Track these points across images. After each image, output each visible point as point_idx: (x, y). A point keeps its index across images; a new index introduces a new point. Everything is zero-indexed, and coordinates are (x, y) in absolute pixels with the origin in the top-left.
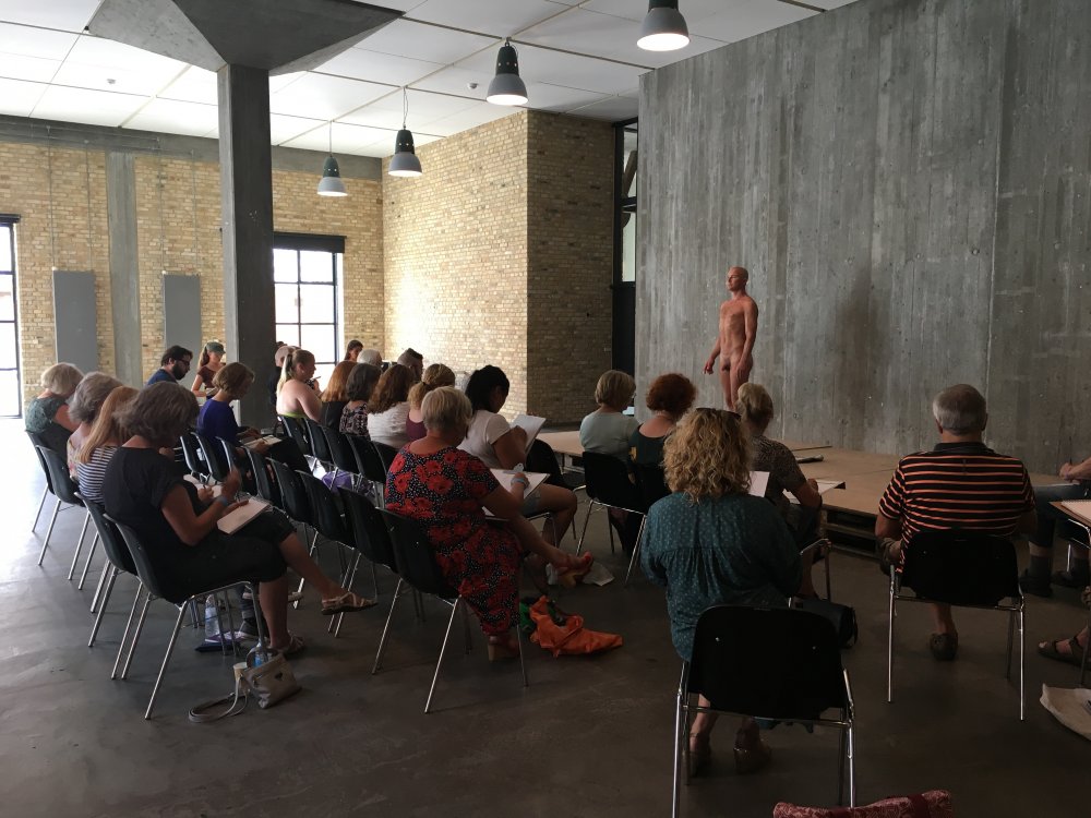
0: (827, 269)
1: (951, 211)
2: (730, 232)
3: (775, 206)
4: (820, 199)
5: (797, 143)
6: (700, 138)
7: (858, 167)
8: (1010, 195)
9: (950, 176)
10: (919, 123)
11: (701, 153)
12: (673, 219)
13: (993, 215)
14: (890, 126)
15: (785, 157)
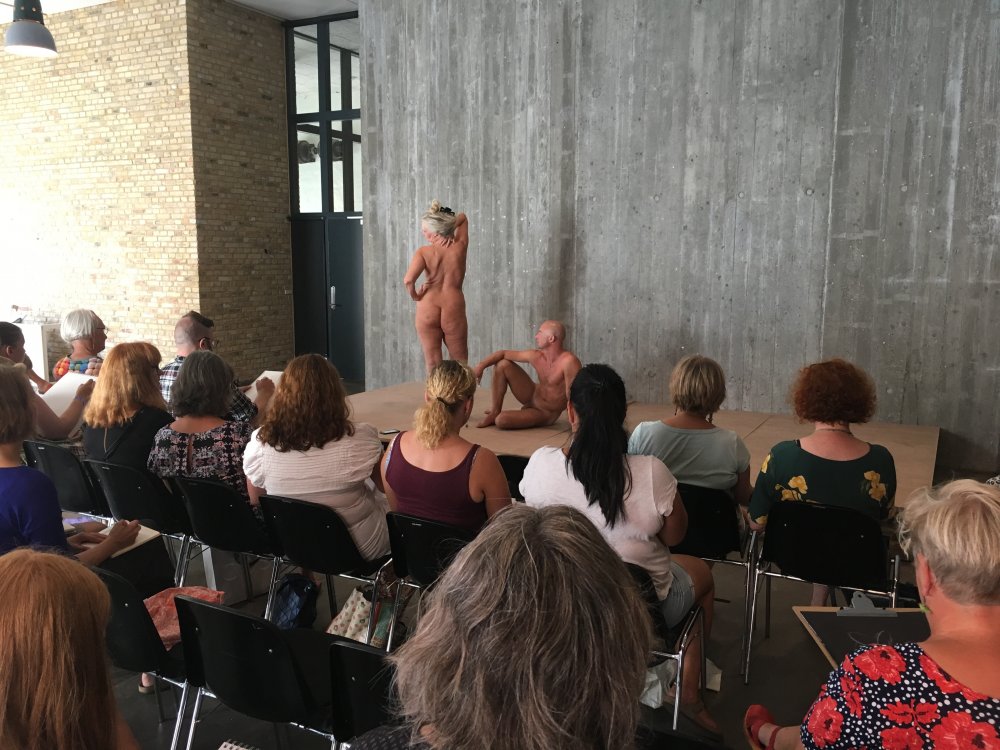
0: (628, 205)
1: (780, 147)
2: (497, 159)
3: (558, 131)
4: (617, 127)
5: (586, 62)
6: (450, 45)
7: (666, 93)
8: (851, 132)
9: (780, 108)
10: (741, 49)
11: (454, 63)
12: (416, 140)
13: (831, 152)
14: (706, 50)
15: (570, 75)
